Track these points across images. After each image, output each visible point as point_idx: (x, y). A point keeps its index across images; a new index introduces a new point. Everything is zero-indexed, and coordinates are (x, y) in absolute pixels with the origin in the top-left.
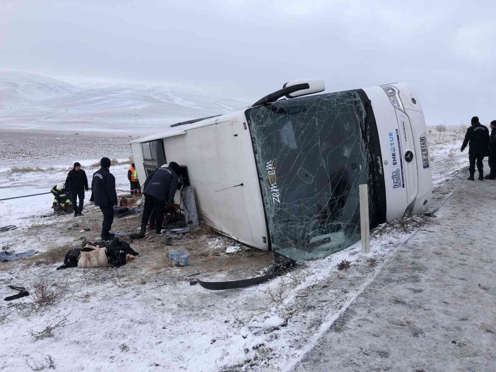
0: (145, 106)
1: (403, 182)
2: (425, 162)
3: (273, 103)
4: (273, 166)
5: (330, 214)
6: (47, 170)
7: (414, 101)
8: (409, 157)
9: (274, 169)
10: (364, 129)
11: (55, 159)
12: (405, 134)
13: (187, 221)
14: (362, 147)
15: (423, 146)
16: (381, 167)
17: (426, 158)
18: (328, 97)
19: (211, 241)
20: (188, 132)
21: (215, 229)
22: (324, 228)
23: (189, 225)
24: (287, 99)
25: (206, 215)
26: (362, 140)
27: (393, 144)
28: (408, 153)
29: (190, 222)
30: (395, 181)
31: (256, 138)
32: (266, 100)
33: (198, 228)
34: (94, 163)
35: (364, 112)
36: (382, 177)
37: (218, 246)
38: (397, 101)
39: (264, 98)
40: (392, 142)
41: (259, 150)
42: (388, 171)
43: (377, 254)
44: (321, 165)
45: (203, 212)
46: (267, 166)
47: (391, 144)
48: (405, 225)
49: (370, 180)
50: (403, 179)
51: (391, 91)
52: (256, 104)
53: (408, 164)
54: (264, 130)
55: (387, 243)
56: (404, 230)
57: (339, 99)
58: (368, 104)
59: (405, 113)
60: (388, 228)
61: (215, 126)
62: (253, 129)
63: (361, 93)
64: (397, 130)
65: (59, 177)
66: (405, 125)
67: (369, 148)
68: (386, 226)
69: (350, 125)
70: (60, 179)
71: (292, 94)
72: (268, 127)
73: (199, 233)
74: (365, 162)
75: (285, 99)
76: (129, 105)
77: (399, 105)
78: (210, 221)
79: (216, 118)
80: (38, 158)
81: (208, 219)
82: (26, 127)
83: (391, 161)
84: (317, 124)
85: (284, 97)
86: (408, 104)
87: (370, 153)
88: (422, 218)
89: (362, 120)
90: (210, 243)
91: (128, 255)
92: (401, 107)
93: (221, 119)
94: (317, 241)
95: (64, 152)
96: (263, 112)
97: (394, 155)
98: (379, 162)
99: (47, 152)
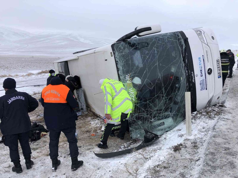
0: (66, 43)
1: (206, 86)
2: (219, 75)
3: (129, 40)
4: (130, 78)
5: (164, 108)
6: (14, 76)
7: (213, 38)
8: (210, 72)
9: (131, 80)
10: (184, 56)
11: (19, 70)
12: (208, 58)
13: (80, 108)
14: (183, 67)
15: (218, 65)
16: (194, 78)
17: (219, 72)
18: (162, 36)
19: (93, 121)
20: (80, 57)
21: (96, 114)
22: (160, 117)
23: (82, 110)
24: (137, 37)
25: (90, 105)
26: (182, 62)
27: (201, 64)
28: (209, 69)
29: (82, 109)
30: (201, 86)
31: (119, 61)
32: (124, 38)
33: (86, 113)
34: (39, 72)
35: (184, 45)
36: (194, 84)
37: (97, 125)
38: (203, 38)
39: (123, 37)
40: (200, 63)
41: (121, 68)
42: (198, 80)
43: (196, 137)
44: (158, 77)
45: (89, 103)
46: (126, 78)
47: (200, 64)
48: (209, 113)
49: (187, 86)
50: (206, 85)
51: (199, 32)
52: (118, 41)
53: (209, 76)
54: (123, 56)
55: (202, 128)
56: (209, 116)
57: (169, 37)
58: (186, 40)
59: (208, 45)
60: (199, 115)
61: (94, 54)
62: (116, 56)
63: (182, 33)
64: (203, 56)
65: (20, 79)
66: (207, 52)
67: (186, 67)
68: (197, 114)
69: (176, 53)
70: (20, 81)
71: (140, 34)
72: (125, 55)
73: (86, 116)
74: (184, 76)
75: (136, 37)
76: (58, 43)
77: (204, 41)
78: (93, 109)
79: (95, 49)
80: (11, 70)
81: (92, 107)
82: (8, 54)
83: (199, 74)
84: (156, 52)
85: (136, 36)
86: (210, 40)
87: (188, 70)
88: (218, 108)
89: (183, 50)
90: (92, 123)
91: (42, 133)
92: (205, 42)
93: (97, 50)
94: (156, 125)
95: (25, 66)
96: (122, 45)
97: (201, 71)
98: (193, 75)
99: (16, 67)
